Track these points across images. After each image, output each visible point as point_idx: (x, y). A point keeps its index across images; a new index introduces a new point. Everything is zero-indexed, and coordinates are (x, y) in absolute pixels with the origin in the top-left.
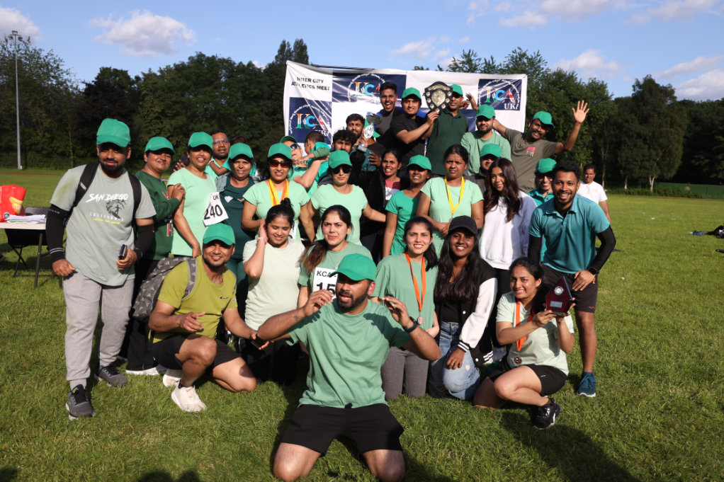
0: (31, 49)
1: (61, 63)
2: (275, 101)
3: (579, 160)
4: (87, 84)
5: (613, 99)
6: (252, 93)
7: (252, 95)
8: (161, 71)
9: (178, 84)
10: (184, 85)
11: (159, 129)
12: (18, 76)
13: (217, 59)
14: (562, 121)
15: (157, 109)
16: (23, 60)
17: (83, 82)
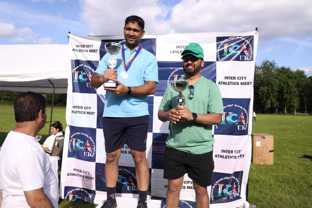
3: (294, 102)
5: (308, 77)
14: (285, 86)
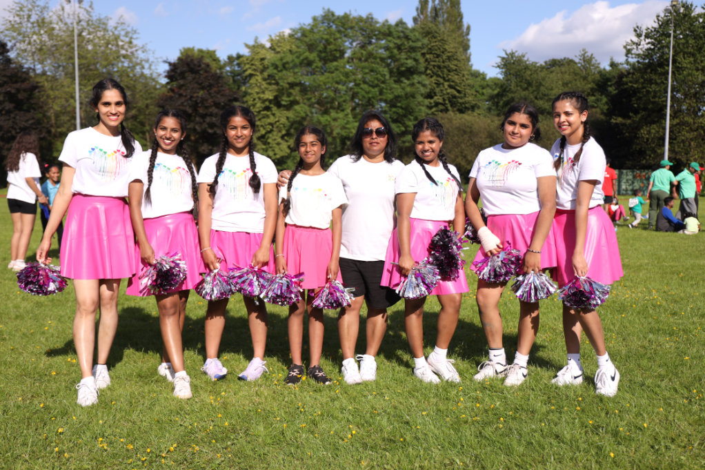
0: (94, 18)
1: (135, 36)
2: (431, 77)
4: (170, 64)
6: (402, 65)
7: (403, 69)
8: (272, 40)
9: (298, 57)
10: (306, 58)
11: (271, 124)
12: (80, 57)
13: (351, 17)
15: (269, 95)
16: (84, 34)
17: (165, 62)
